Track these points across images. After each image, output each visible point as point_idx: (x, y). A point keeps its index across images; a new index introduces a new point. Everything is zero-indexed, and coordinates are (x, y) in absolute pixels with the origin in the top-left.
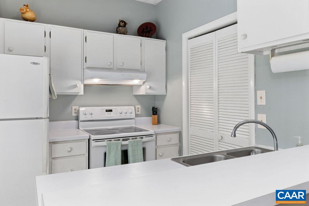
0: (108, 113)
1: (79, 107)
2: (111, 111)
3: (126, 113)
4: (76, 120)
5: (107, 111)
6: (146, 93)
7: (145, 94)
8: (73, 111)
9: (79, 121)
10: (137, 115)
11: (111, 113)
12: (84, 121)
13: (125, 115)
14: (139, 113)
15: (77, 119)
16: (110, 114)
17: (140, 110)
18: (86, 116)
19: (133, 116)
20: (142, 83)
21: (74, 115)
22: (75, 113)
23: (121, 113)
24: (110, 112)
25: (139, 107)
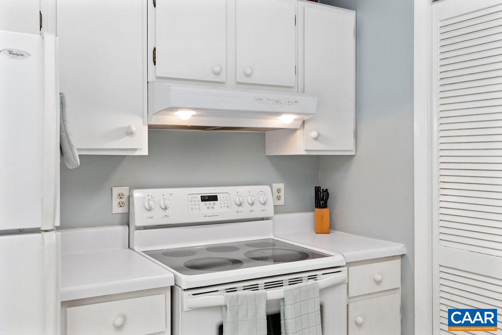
0: (208, 205)
1: (131, 189)
2: (214, 198)
3: (252, 204)
4: (122, 224)
5: (204, 199)
6: (306, 150)
7: (305, 153)
8: (116, 201)
9: (132, 228)
10: (277, 210)
11: (214, 204)
12: (145, 228)
13: (250, 208)
14: (281, 202)
15: (126, 220)
16: (213, 208)
17: (282, 194)
18: (150, 214)
19: (269, 211)
20: (298, 125)
21: (117, 210)
22: (121, 205)
23: (240, 205)
24: (212, 202)
25: (281, 186)
